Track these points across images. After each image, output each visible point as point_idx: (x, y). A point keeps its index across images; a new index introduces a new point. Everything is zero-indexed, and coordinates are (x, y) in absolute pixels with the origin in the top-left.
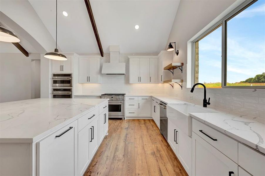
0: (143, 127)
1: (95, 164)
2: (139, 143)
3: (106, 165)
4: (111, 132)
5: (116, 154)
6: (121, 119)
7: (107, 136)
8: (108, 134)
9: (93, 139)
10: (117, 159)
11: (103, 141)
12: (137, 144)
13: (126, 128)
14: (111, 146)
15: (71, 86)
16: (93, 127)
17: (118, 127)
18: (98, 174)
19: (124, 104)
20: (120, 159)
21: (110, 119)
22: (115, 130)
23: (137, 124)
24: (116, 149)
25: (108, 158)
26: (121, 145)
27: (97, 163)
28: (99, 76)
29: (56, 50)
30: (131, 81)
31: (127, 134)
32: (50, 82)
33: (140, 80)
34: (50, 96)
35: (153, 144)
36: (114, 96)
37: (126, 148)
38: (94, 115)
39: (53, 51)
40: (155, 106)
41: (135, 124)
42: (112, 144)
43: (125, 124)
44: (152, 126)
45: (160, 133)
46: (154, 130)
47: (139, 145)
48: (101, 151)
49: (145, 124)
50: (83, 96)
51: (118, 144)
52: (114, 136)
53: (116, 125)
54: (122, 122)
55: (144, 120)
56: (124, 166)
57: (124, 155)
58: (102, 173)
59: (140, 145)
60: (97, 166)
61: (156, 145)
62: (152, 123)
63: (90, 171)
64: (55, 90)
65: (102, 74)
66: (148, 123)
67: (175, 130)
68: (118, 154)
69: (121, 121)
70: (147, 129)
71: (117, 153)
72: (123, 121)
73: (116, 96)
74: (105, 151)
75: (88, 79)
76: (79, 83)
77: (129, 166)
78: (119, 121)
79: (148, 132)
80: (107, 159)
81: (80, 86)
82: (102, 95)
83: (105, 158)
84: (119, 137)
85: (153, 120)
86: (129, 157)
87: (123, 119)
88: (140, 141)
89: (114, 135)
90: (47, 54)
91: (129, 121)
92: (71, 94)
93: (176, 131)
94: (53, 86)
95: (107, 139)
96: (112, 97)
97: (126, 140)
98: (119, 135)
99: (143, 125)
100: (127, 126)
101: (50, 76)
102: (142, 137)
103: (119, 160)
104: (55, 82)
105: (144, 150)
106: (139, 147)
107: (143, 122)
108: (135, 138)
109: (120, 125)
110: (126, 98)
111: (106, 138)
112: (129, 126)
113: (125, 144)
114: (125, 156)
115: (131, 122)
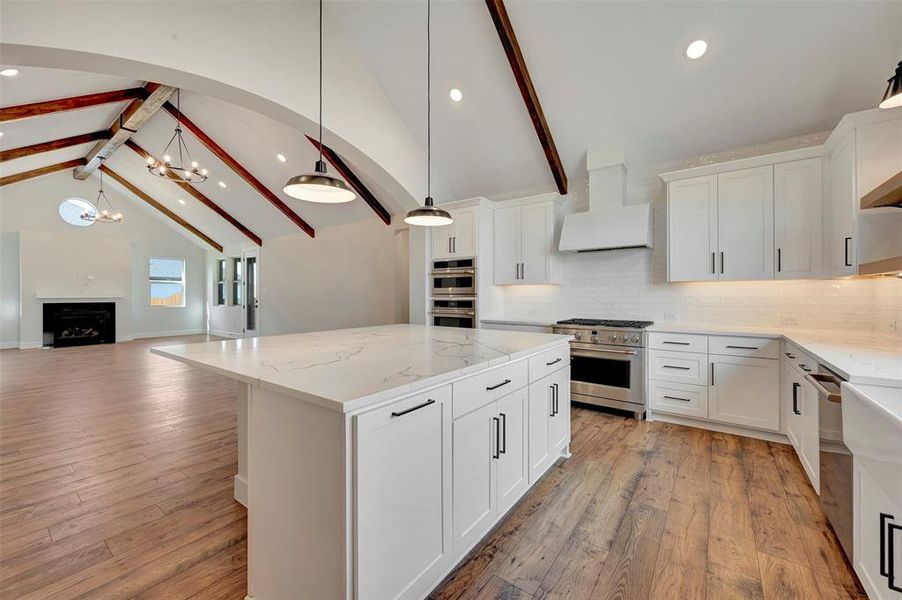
0: (729, 469)
1: (511, 533)
2: (690, 523)
3: (541, 547)
4: (581, 450)
5: (583, 529)
6: (629, 415)
7: (566, 460)
8: (569, 455)
9: (504, 452)
10: (584, 544)
11: (550, 472)
12: (680, 524)
13: (642, 454)
14: (573, 498)
15: (474, 295)
16: (504, 416)
17: (611, 443)
18: (513, 560)
19: (641, 358)
20: (594, 548)
21: (575, 405)
22: (599, 449)
23: (698, 447)
24: (587, 511)
25: (555, 529)
26: (610, 505)
27: (516, 529)
28: (552, 260)
29: (428, 201)
30: (675, 271)
31: (641, 475)
32: (429, 283)
33: (718, 265)
34: (429, 319)
35: (760, 548)
36: (603, 327)
37: (624, 523)
38: (507, 382)
39: (422, 205)
40: (796, 385)
41: (686, 447)
42: (579, 491)
43: (640, 438)
44: (781, 477)
45: (819, 516)
46: (787, 493)
47: (687, 528)
48: (538, 501)
49: (738, 455)
50: (505, 323)
51: (599, 497)
52: (589, 468)
53: (606, 434)
54: (631, 426)
55: (742, 441)
56: (603, 580)
57: (611, 543)
58: (525, 565)
59: (689, 531)
60: (515, 538)
61: (776, 561)
62: (783, 460)
63: (494, 544)
64: (438, 304)
65: (560, 252)
66: (759, 457)
67: (883, 517)
68: (590, 530)
69: (629, 422)
70: (748, 479)
71: (589, 528)
72: (640, 423)
73: (610, 328)
74: (550, 504)
75: (520, 273)
76: (494, 284)
77: (622, 585)
78: (619, 422)
79: (746, 492)
80: (550, 531)
81: (498, 293)
82: (558, 323)
83: (544, 527)
84: (608, 478)
85: (791, 452)
86: (630, 555)
87: (640, 417)
88: (696, 519)
89: (591, 464)
90: (411, 214)
91: (663, 429)
92: (474, 316)
93: (891, 527)
94: (434, 295)
95: (563, 471)
96: (594, 333)
97: (632, 494)
98: (612, 469)
99: (730, 460)
100: (649, 447)
101: (428, 268)
102: (708, 505)
103: (590, 552)
104: (438, 283)
105: (707, 557)
106: (683, 536)
107: (732, 446)
108: (673, 500)
109: (620, 434)
110: (653, 339)
111: (560, 465)
112: (657, 448)
113: (627, 510)
114: (616, 546)
115: (672, 435)
